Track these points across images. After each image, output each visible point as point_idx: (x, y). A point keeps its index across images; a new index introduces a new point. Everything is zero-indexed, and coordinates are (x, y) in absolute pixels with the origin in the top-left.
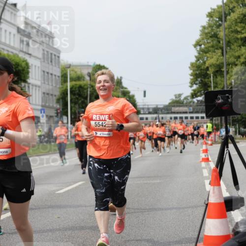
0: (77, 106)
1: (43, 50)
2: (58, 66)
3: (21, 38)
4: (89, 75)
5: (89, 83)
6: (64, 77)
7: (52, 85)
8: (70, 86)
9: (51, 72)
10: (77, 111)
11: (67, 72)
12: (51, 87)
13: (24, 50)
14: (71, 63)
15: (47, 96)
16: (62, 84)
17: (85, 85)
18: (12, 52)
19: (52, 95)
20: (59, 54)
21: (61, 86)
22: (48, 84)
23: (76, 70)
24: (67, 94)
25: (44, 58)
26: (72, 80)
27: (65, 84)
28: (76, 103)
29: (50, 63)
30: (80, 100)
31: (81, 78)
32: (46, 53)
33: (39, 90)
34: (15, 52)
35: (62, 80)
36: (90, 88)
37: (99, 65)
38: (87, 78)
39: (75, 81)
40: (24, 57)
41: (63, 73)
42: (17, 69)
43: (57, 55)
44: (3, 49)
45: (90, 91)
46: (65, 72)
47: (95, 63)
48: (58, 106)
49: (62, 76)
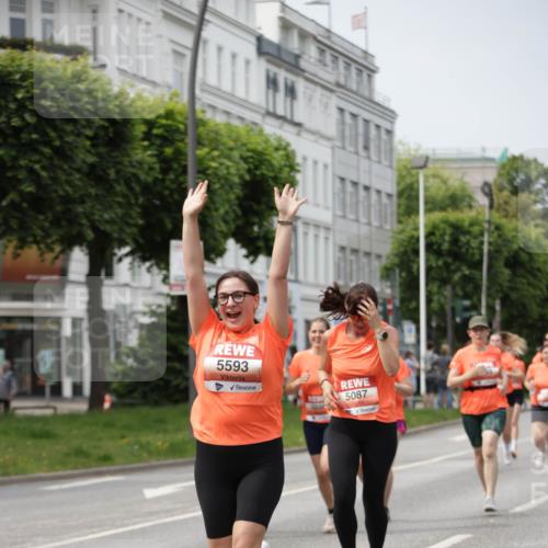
0: (448, 291)
1: (341, 110)
2: (386, 163)
3: (268, 71)
4: (487, 190)
5: (487, 217)
6: (407, 198)
7: (369, 224)
8: (426, 226)
9: (364, 181)
10: (448, 308)
11: (418, 182)
12: (364, 230)
13: (280, 112)
14: (430, 153)
15: (353, 257)
16: (400, 222)
17: (472, 224)
18: (241, 119)
19: (368, 254)
20: (392, 123)
21: (398, 227)
22: (357, 221)
23: (446, 173)
24: (417, 252)
25: (343, 137)
26: (432, 205)
27: (410, 221)
28: (444, 282)
29: (362, 152)
30: (458, 269)
31: (462, 199)
32: (348, 119)
33: (327, 238)
34: (250, 116)
35: (399, 206)
36: (490, 233)
37: (521, 158)
38: (483, 200)
39: (443, 209)
40: (279, 133)
41: (402, 185)
42: (258, 173)
43: (385, 124)
44: (213, 108)
45: (490, 244)
46: (408, 180)
47: (506, 150)
48: (388, 291)
49: (400, 194)
